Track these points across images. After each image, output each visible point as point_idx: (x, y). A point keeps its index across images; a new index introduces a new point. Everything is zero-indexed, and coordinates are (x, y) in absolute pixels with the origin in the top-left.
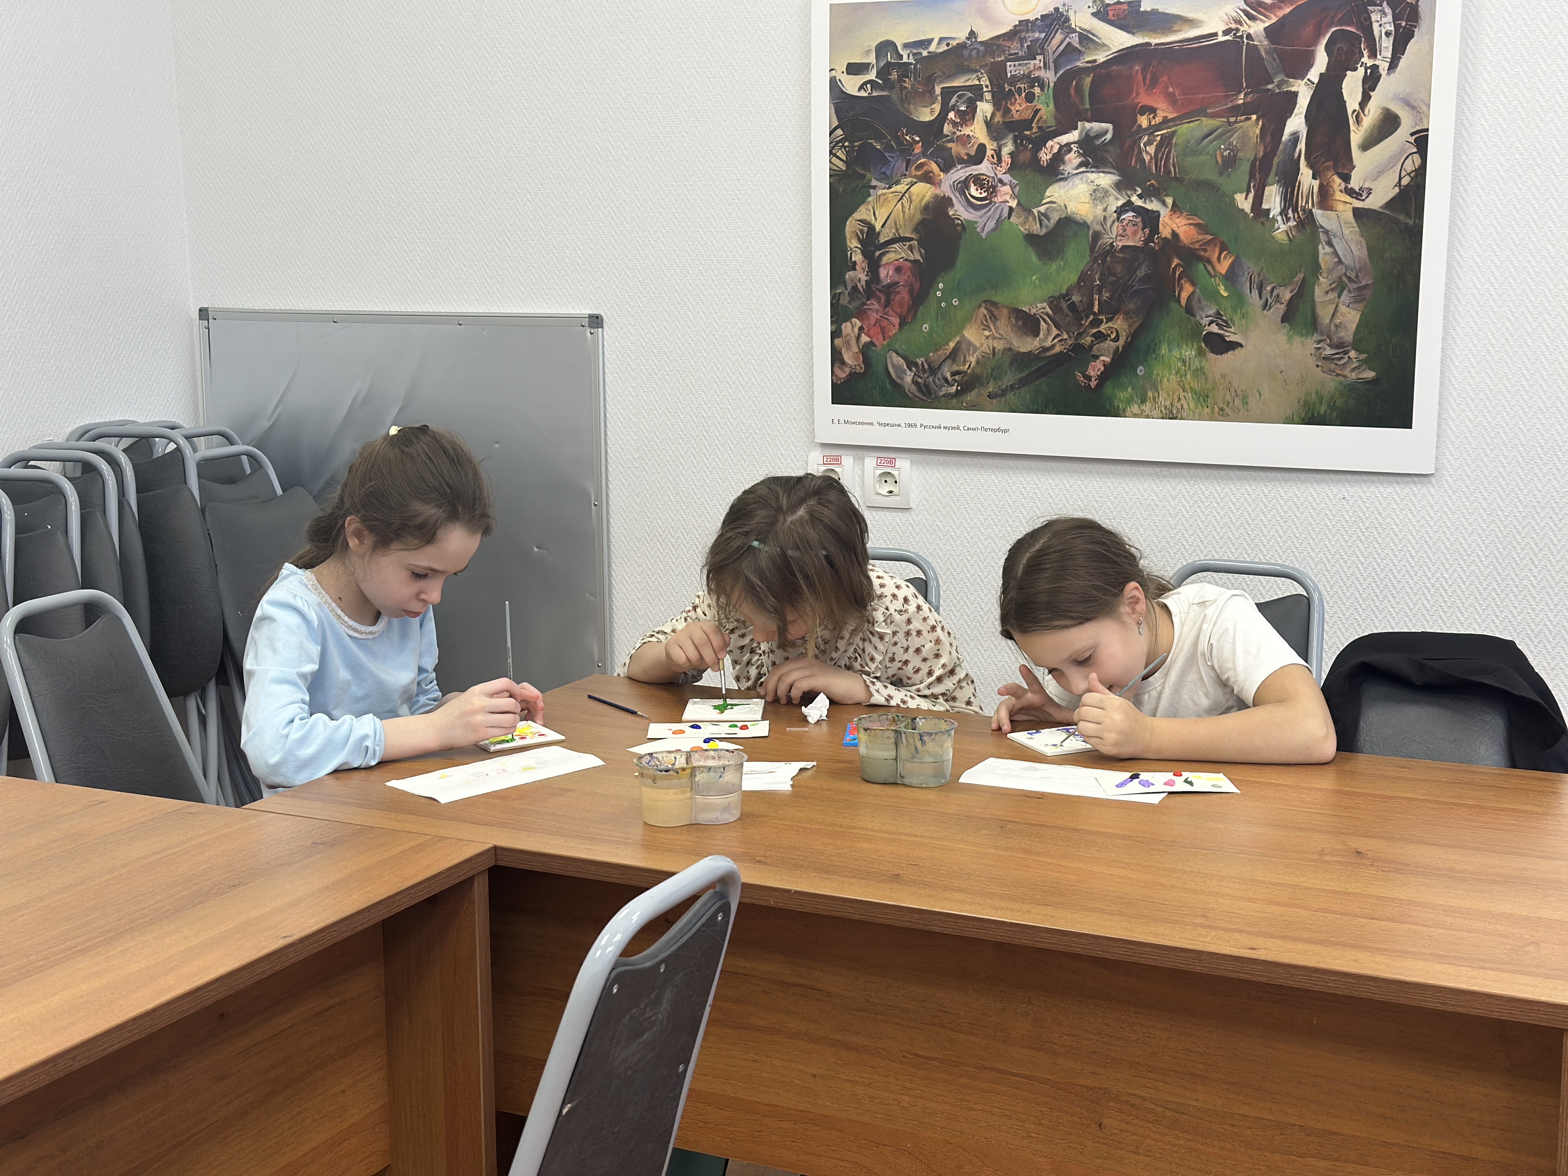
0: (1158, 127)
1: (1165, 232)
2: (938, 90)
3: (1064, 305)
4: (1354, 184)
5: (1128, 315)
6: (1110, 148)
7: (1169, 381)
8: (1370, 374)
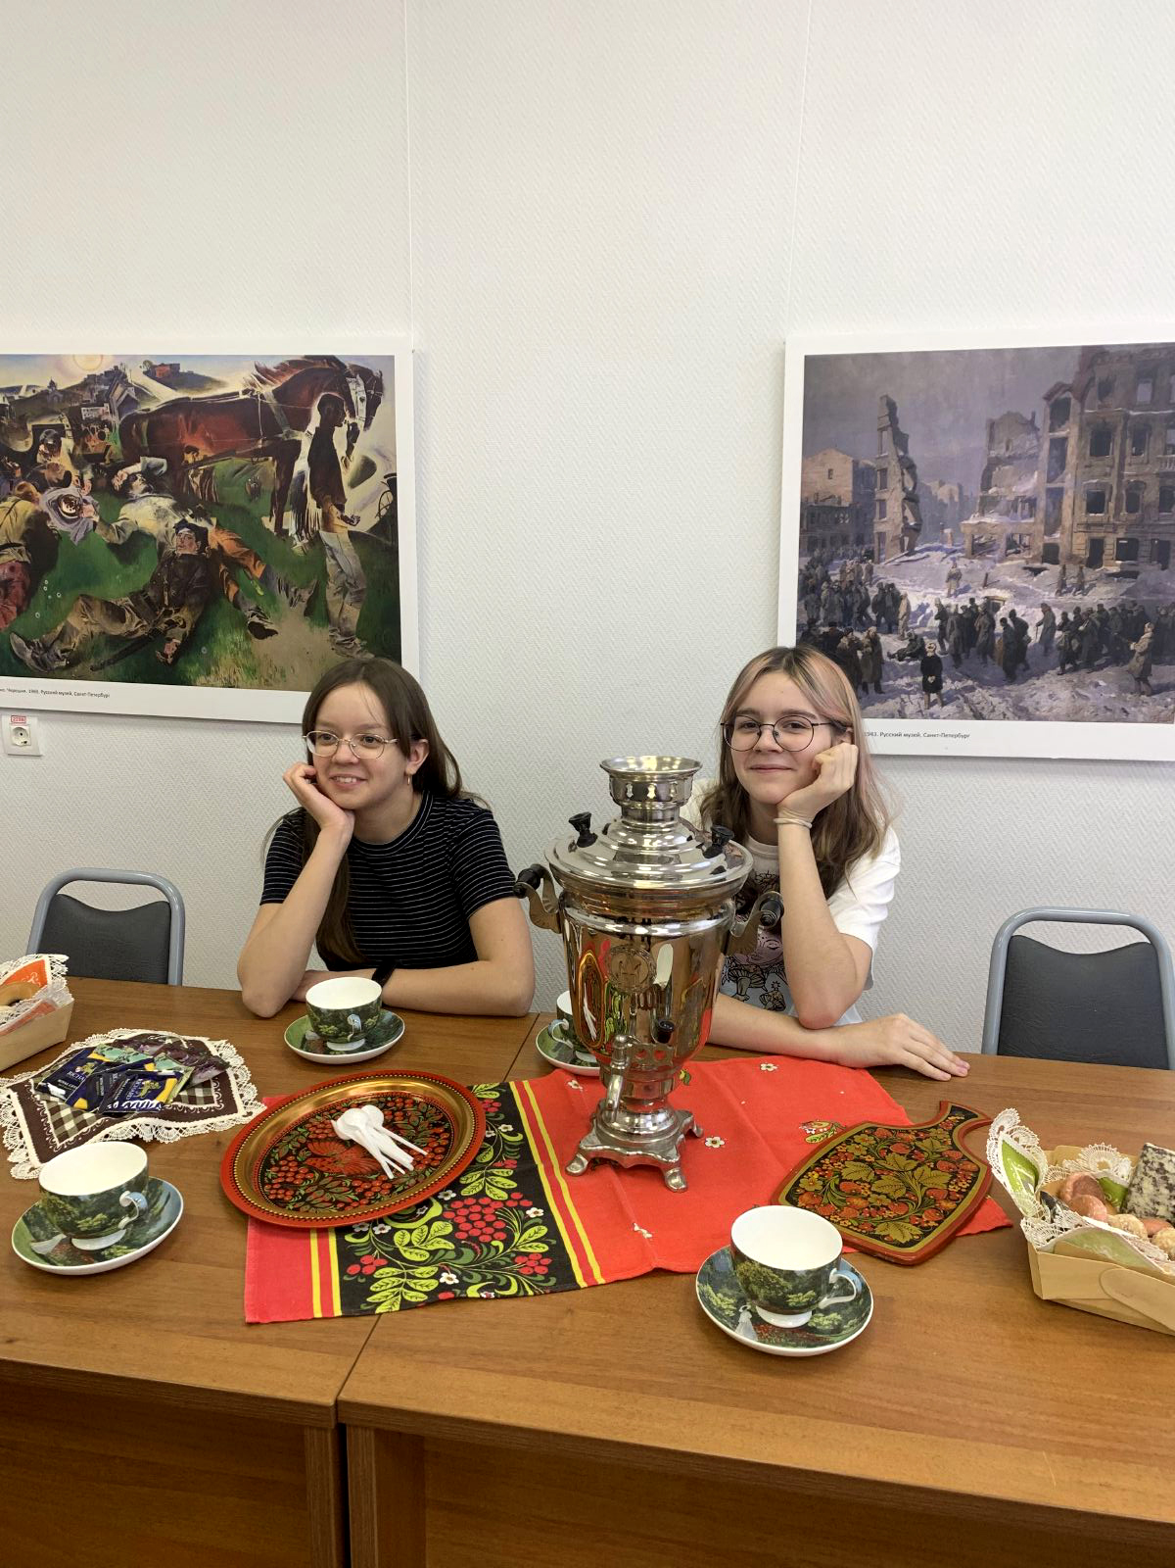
0: (201, 463)
1: (213, 545)
2: (29, 427)
3: (142, 599)
4: (348, 513)
5: (191, 608)
6: (165, 478)
7: (226, 660)
8: (370, 655)
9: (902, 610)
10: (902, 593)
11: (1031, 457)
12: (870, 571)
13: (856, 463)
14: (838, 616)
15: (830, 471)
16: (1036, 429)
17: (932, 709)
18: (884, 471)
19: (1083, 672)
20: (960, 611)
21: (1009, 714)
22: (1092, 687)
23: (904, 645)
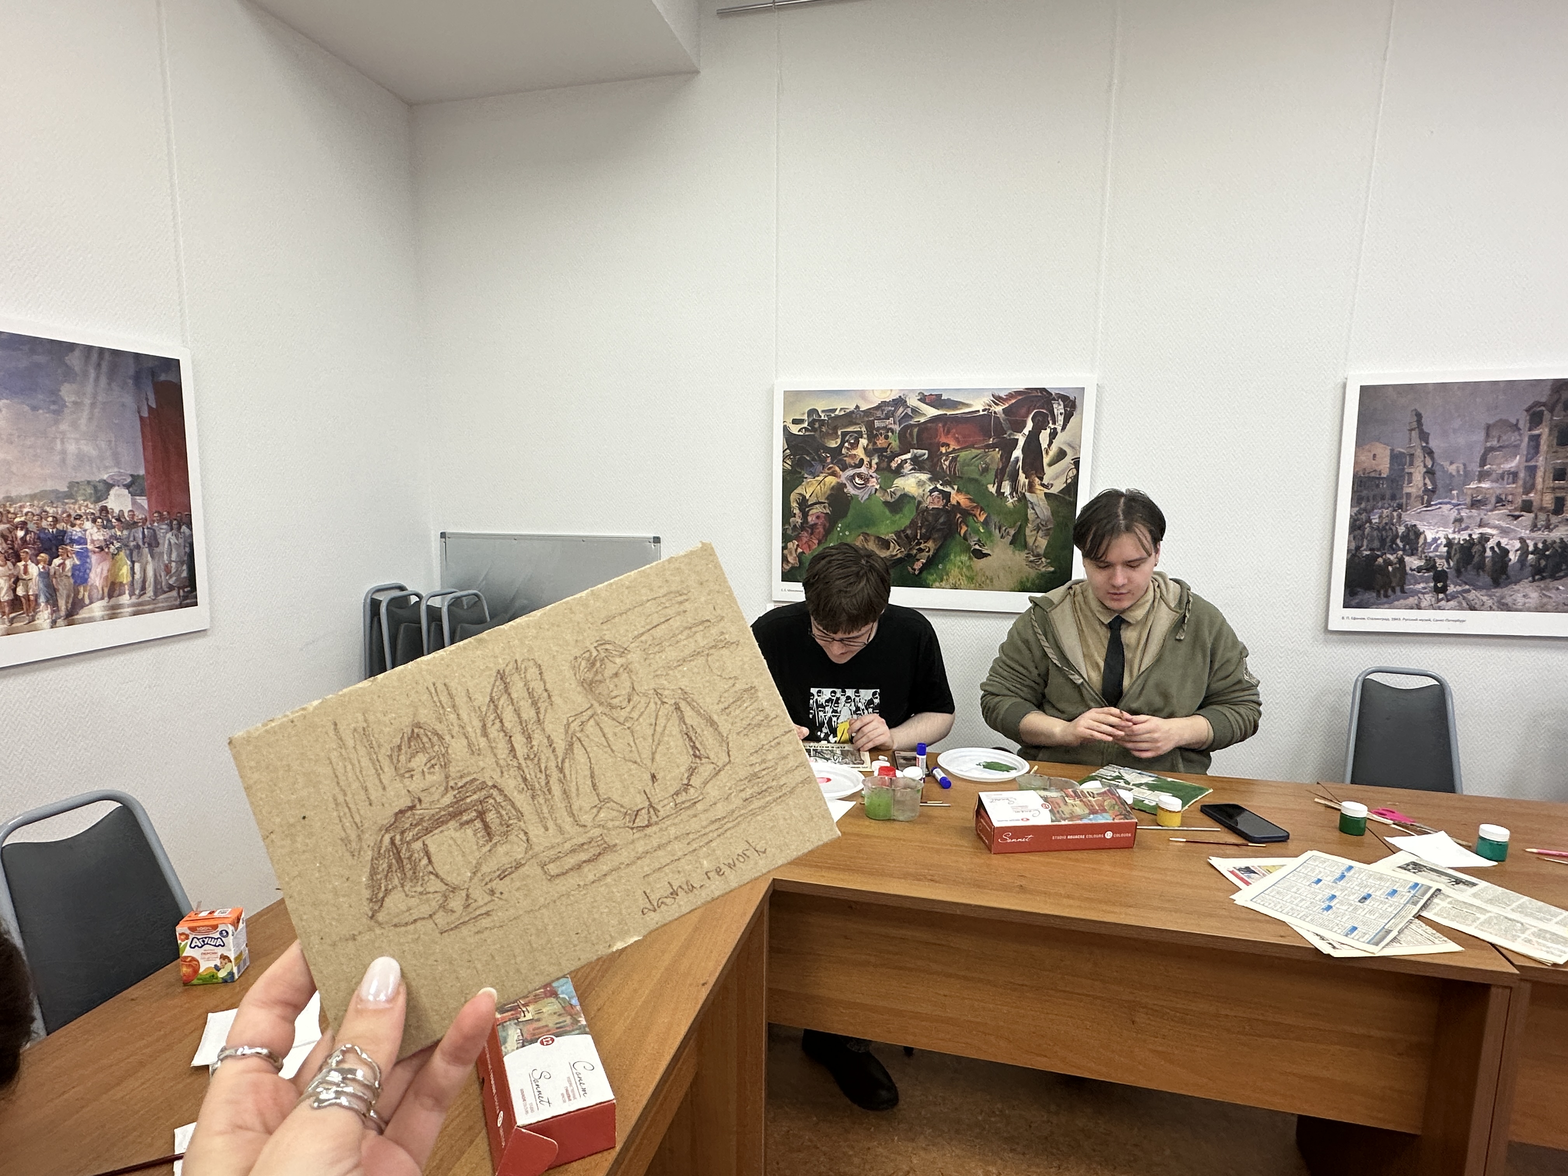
0: (951, 453)
1: (954, 502)
2: (839, 433)
3: (902, 535)
4: (1045, 482)
5: (935, 540)
6: (927, 462)
7: (955, 572)
8: (1052, 569)
9: (1421, 541)
10: (1421, 530)
11: (1515, 446)
12: (1400, 516)
13: (1392, 450)
14: (1376, 544)
15: (1375, 456)
16: (1519, 429)
17: (1439, 604)
18: (1412, 455)
19: (1548, 581)
20: (1462, 542)
21: (1494, 607)
22: (1554, 591)
23: (1422, 563)
